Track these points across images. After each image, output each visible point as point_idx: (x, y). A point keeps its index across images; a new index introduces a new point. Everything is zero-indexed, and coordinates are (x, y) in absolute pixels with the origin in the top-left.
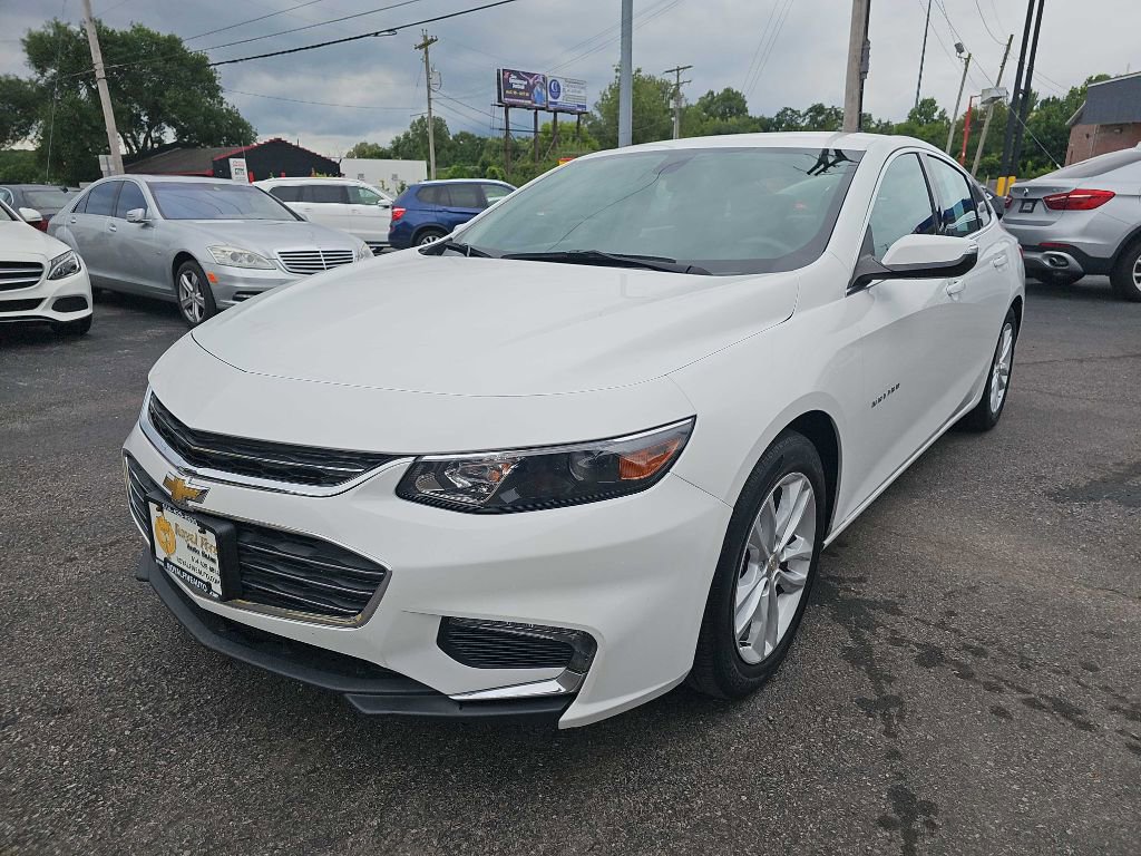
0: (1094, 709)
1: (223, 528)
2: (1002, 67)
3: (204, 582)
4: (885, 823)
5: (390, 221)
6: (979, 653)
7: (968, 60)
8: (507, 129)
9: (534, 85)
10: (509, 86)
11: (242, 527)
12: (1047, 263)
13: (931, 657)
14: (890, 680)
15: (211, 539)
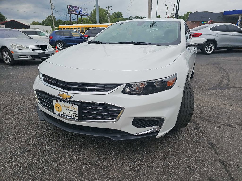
0: (233, 124)
1: (79, 104)
3: (72, 117)
4: (209, 148)
5: (49, 39)
6: (210, 117)
7: (167, 7)
8: (71, 19)
9: (76, 9)
10: (70, 9)
13: (203, 119)
14: (198, 124)
15: (76, 107)
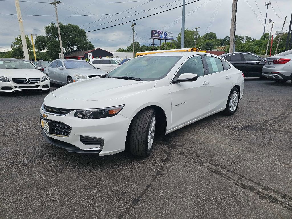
2: (284, 25)
3: (47, 131)
7: (273, 24)
8: (153, 45)
9: (160, 34)
10: (154, 34)
11: (53, 122)
12: (274, 77)
13: (181, 154)
15: (48, 123)
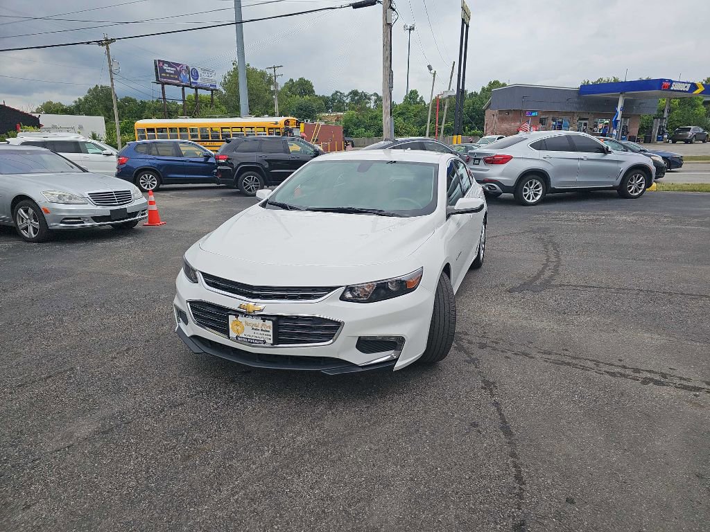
0: (534, 353)
1: (274, 319)
2: (451, 78)
3: (261, 341)
6: (497, 343)
7: (435, 74)
8: (164, 98)
9: (181, 71)
10: (164, 71)
11: (280, 318)
12: (487, 189)
14: (472, 354)
15: (269, 323)
